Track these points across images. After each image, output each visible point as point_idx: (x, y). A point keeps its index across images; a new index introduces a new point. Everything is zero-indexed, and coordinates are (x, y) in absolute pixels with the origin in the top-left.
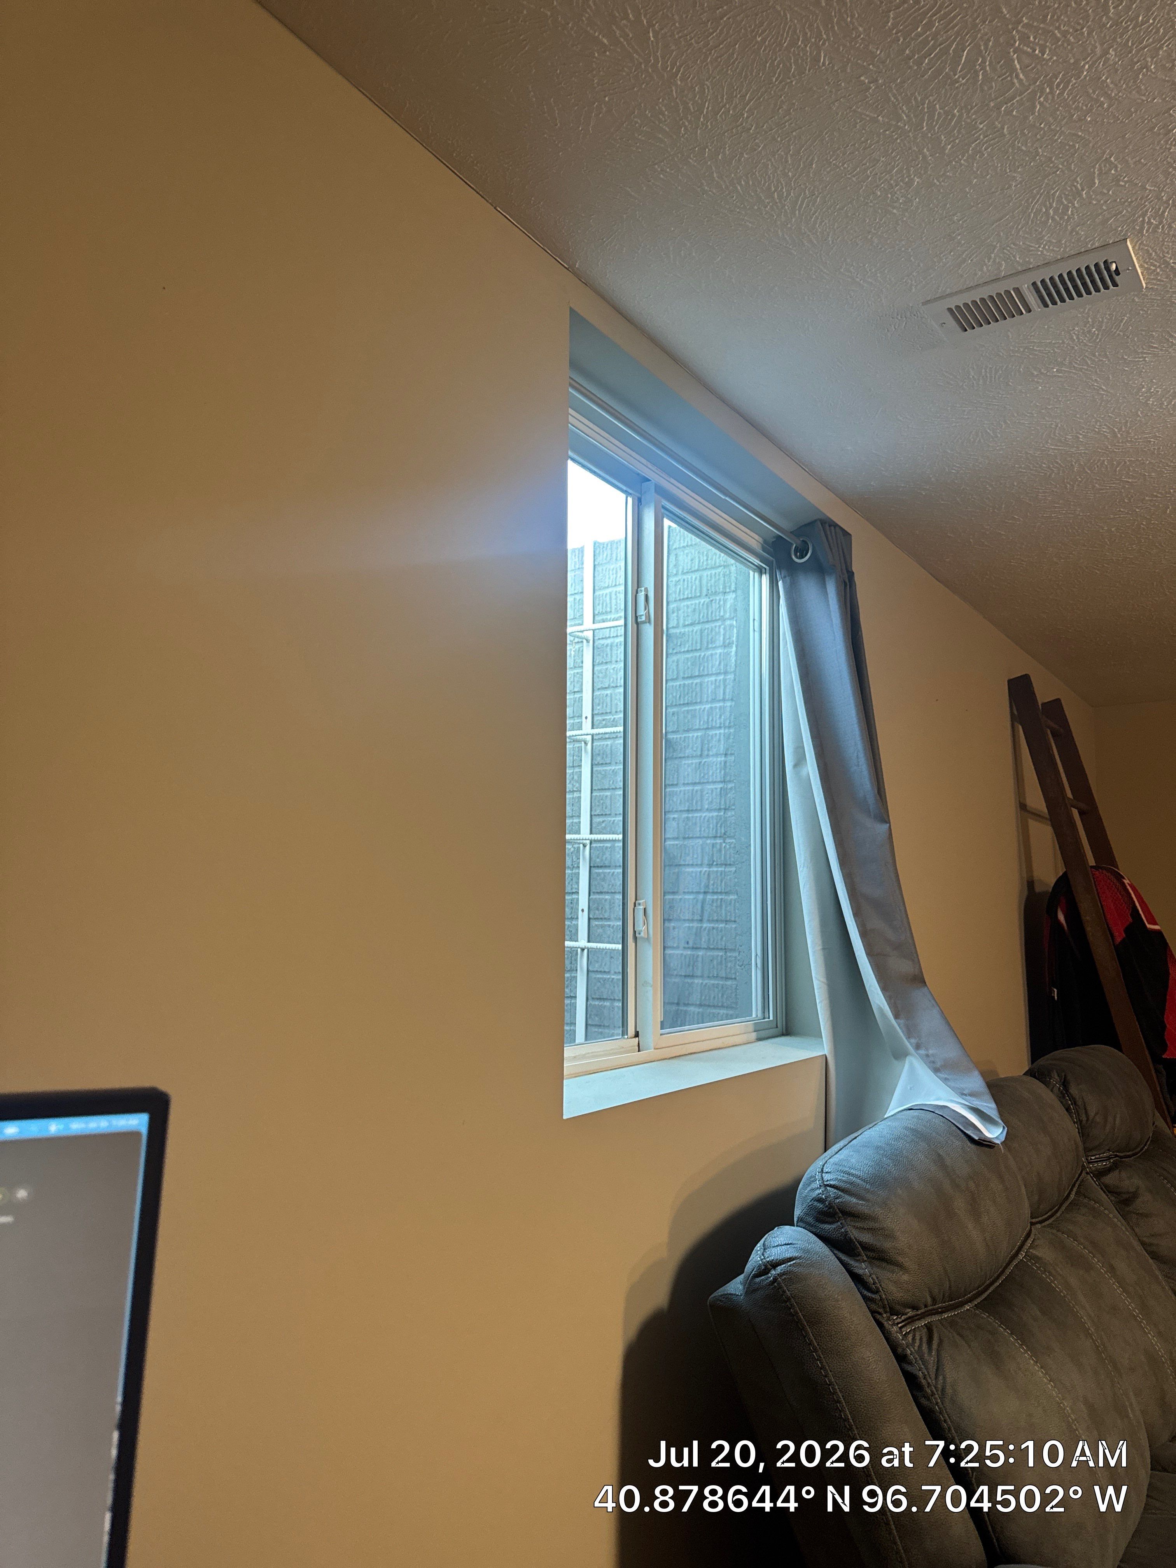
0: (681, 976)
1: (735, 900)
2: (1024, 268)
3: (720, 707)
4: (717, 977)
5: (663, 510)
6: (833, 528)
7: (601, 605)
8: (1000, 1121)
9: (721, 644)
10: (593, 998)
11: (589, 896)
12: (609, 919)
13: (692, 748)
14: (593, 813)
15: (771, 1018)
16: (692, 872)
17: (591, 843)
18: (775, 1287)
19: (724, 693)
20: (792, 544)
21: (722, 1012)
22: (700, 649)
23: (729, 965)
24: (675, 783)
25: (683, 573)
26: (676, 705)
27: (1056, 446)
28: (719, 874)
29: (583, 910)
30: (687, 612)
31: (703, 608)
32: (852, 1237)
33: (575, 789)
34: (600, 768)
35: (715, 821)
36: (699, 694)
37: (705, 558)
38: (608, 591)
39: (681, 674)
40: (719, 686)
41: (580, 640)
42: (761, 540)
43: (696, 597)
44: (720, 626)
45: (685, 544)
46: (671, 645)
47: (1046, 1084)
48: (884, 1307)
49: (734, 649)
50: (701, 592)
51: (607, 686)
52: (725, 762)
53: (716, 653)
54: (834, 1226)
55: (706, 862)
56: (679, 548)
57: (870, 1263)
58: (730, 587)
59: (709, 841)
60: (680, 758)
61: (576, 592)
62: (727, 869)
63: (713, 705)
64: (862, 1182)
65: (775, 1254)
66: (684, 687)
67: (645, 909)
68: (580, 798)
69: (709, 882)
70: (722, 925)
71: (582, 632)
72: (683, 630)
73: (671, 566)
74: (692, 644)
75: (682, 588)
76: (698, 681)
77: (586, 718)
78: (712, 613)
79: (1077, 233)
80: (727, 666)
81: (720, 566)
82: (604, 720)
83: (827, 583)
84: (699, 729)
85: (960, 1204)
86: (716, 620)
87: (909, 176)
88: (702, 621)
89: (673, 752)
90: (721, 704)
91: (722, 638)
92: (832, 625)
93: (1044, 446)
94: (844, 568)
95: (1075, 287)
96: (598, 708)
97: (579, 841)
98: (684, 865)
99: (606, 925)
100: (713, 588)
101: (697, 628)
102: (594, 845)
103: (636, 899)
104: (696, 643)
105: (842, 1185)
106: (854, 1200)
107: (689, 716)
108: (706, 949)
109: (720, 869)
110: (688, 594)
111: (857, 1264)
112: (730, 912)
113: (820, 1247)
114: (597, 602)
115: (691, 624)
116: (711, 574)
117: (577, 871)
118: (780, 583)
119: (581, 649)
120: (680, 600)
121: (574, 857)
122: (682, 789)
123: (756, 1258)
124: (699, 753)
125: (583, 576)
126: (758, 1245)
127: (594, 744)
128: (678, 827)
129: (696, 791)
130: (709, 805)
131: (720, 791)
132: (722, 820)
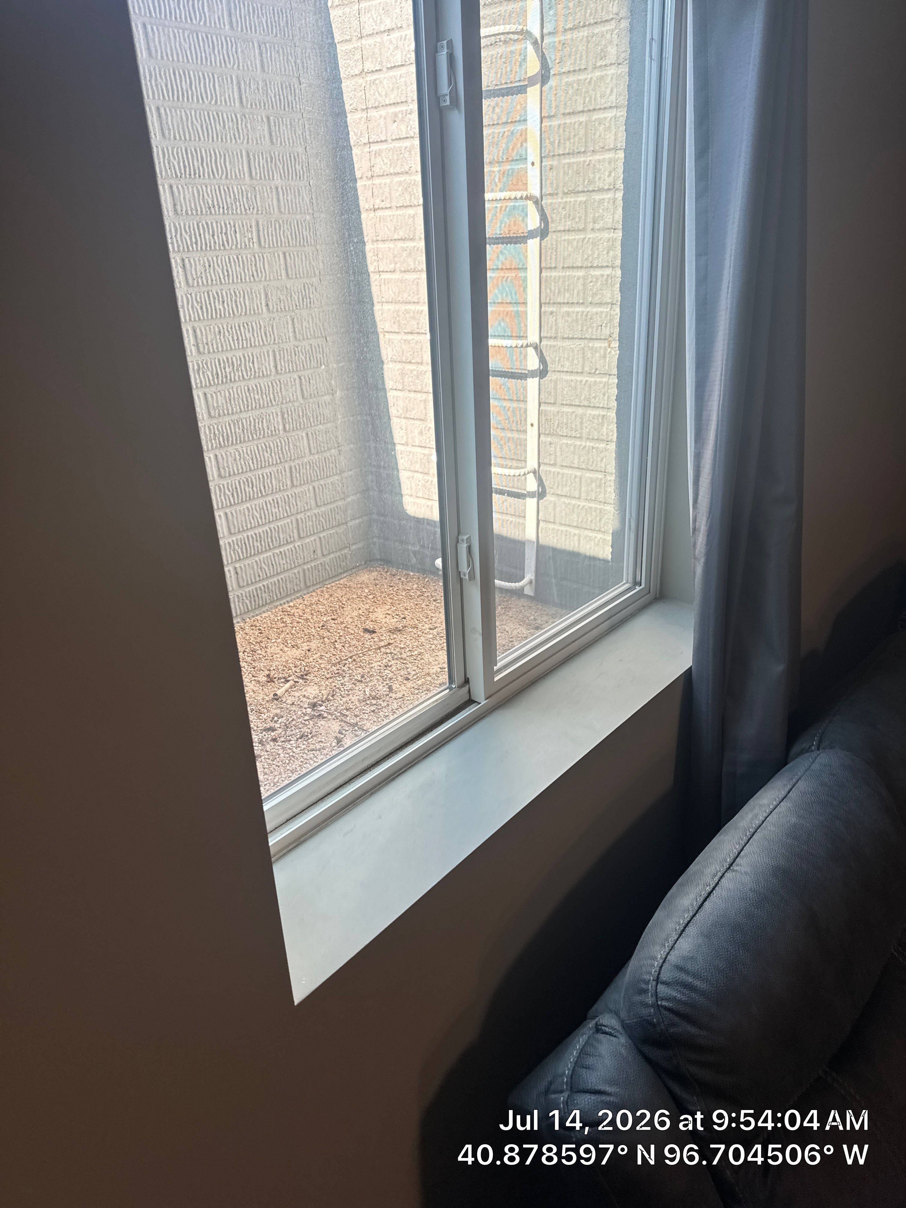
15: (643, 586)
67: (469, 546)
103: (459, 533)
105: (680, 1008)
128: (556, 324)
129: (578, 279)
130: (593, 297)
131: (607, 280)
132: (609, 318)
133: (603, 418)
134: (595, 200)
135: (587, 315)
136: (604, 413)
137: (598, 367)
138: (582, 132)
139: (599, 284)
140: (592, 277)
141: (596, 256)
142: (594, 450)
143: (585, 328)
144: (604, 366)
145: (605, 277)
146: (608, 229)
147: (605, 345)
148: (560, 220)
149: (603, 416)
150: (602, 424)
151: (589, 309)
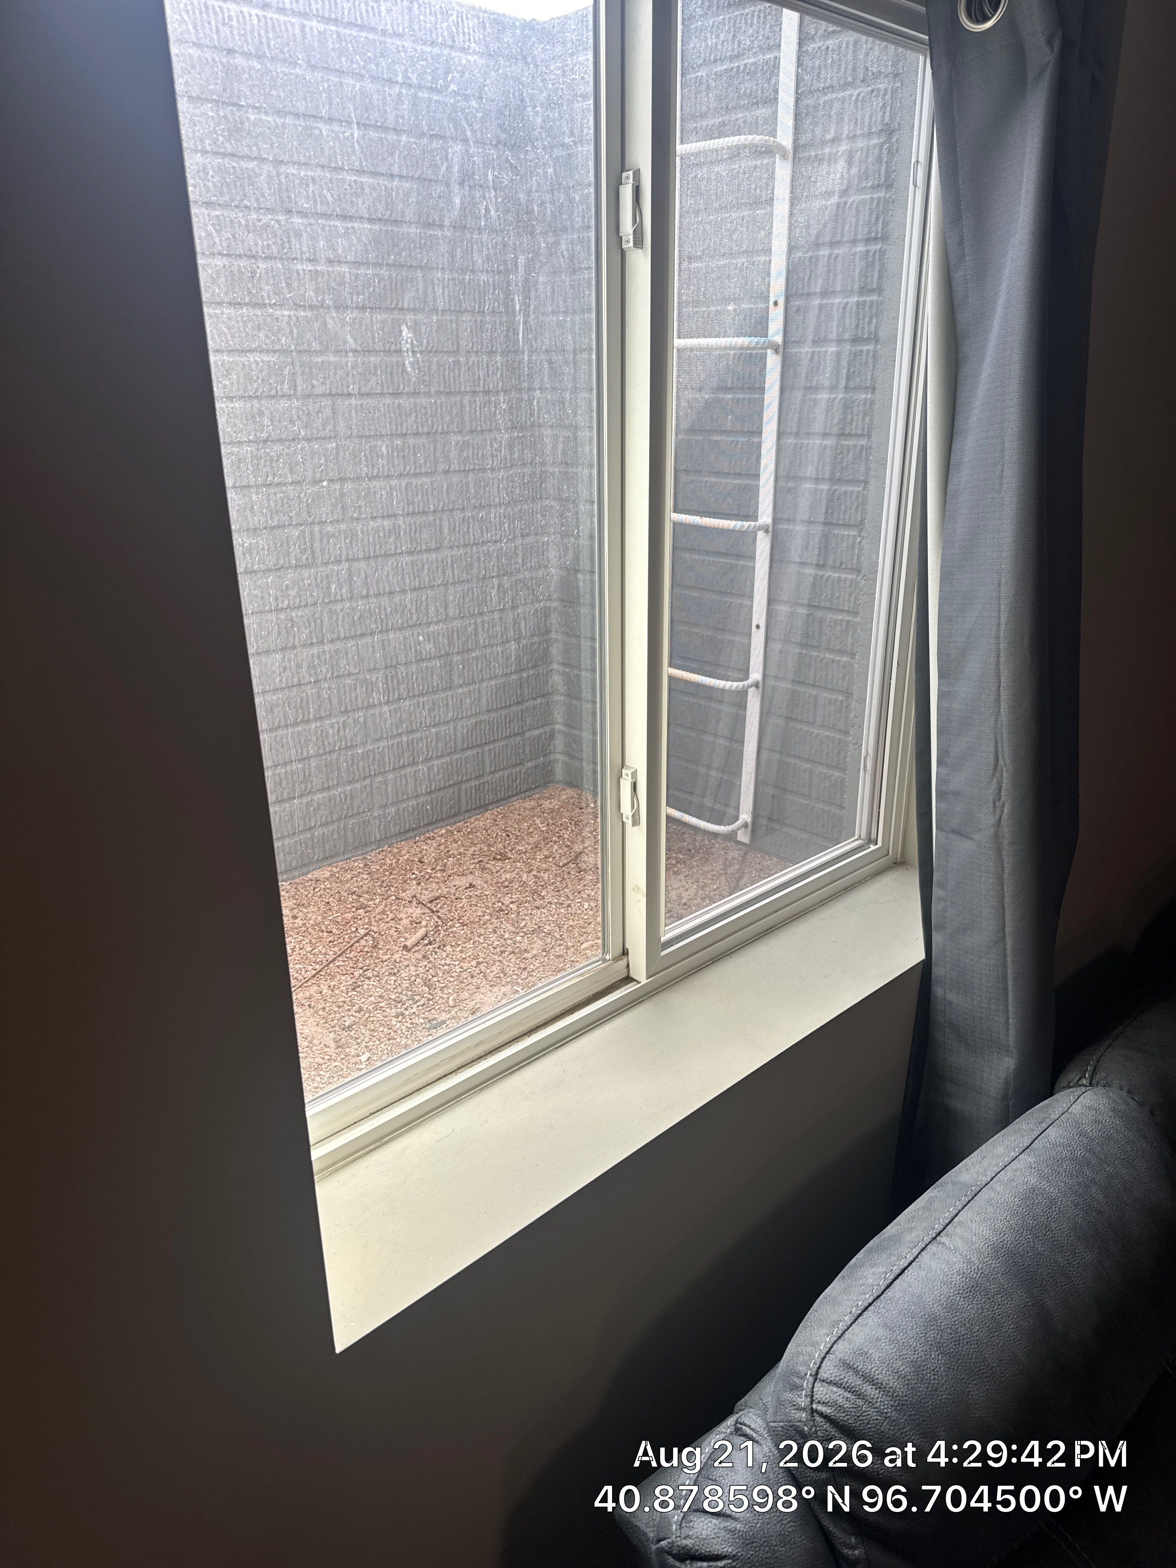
28: (848, 584)
64: (877, 1414)
67: (635, 783)
103: (623, 766)
105: (840, 1416)
109: (850, 577)
131: (860, 452)
132: (860, 499)
135: (833, 494)
136: (848, 618)
137: (844, 560)
139: (850, 456)
142: (835, 664)
144: (852, 559)
145: (859, 448)
146: (866, 388)
147: (853, 533)
149: (848, 621)
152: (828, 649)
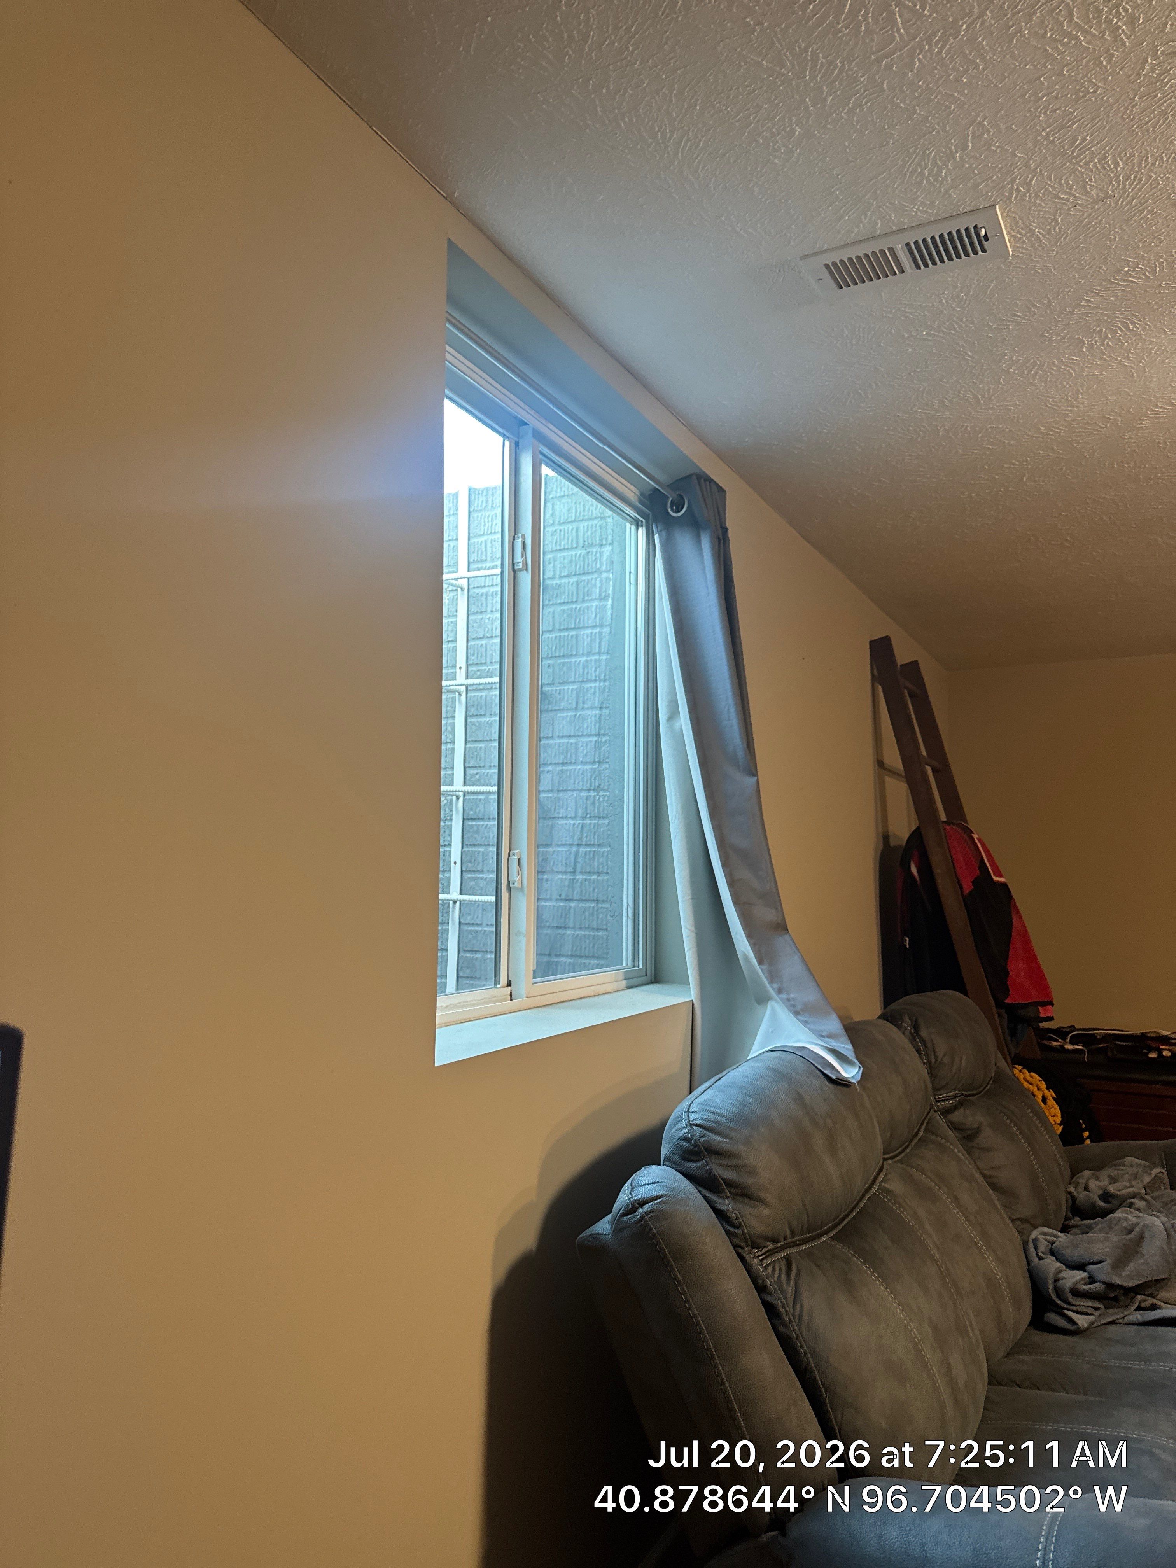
0: (553, 927)
1: (608, 852)
2: (898, 228)
3: (596, 661)
4: (588, 928)
5: (541, 456)
6: (708, 483)
7: (476, 554)
8: (856, 1061)
9: (597, 596)
10: (464, 950)
11: (462, 848)
12: (482, 872)
13: (568, 700)
14: (467, 766)
15: (641, 967)
16: (566, 824)
17: (464, 796)
18: (642, 1225)
19: (600, 647)
20: (668, 498)
21: (594, 962)
22: (576, 602)
23: (601, 916)
24: (551, 735)
25: (560, 524)
26: (551, 657)
27: (924, 409)
28: (592, 826)
29: (455, 863)
30: (564, 564)
31: (579, 560)
32: (717, 1174)
33: (448, 741)
34: (474, 720)
35: (589, 774)
36: (575, 647)
37: (582, 509)
38: (483, 539)
39: (557, 627)
40: (595, 639)
41: (455, 588)
42: (637, 492)
43: (572, 548)
44: (596, 579)
45: (562, 494)
46: (547, 597)
47: (899, 1027)
48: (746, 1241)
49: (610, 601)
50: (577, 543)
51: (482, 636)
52: (600, 715)
53: (592, 606)
54: (698, 1164)
55: (580, 814)
56: (556, 497)
57: (734, 1199)
58: (606, 539)
59: (582, 794)
60: (556, 710)
61: (450, 538)
62: (601, 822)
63: (589, 659)
64: (726, 1121)
65: (642, 1193)
66: (560, 640)
67: (519, 859)
68: (453, 749)
69: (582, 835)
70: (595, 877)
71: (456, 579)
72: (558, 582)
73: (548, 516)
74: (568, 596)
75: (558, 540)
76: (574, 633)
77: (460, 668)
78: (588, 565)
79: (950, 196)
80: (603, 618)
81: (596, 518)
82: (478, 671)
83: (702, 538)
84: (574, 682)
85: (819, 1141)
86: (592, 573)
87: (791, 125)
88: (578, 573)
89: (549, 704)
90: (597, 657)
91: (598, 590)
92: (706, 581)
93: (911, 409)
94: (718, 523)
95: (947, 250)
96: (473, 658)
97: (452, 793)
98: (559, 818)
99: (478, 878)
100: (590, 540)
101: (574, 579)
102: (467, 797)
103: (510, 850)
104: (572, 595)
105: (706, 1123)
106: (719, 1138)
107: (565, 668)
108: (579, 900)
109: (593, 822)
110: (564, 545)
111: (720, 1201)
112: (602, 864)
113: (686, 1185)
114: (473, 549)
115: (568, 576)
116: (588, 526)
117: (450, 823)
118: (656, 537)
119: (455, 597)
120: (556, 550)
121: (447, 809)
122: (558, 741)
123: (624, 1198)
124: (574, 706)
125: (457, 522)
126: (626, 1185)
127: (469, 695)
128: (552, 780)
129: (571, 744)
130: (583, 758)
131: (595, 745)
132: (597, 773)
133: (594, 854)
134: (584, 688)
135: (578, 772)
136: (593, 849)
137: (588, 812)
138: (574, 642)
139: (588, 747)
140: (583, 742)
141: (585, 726)
142: (587, 882)
143: (577, 782)
144: (594, 810)
145: (594, 743)
146: (596, 708)
147: (593, 794)
148: (556, 702)
149: (594, 851)
150: (594, 858)
151: (579, 767)
152: (581, 873)
